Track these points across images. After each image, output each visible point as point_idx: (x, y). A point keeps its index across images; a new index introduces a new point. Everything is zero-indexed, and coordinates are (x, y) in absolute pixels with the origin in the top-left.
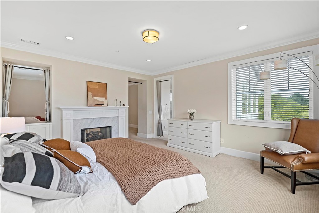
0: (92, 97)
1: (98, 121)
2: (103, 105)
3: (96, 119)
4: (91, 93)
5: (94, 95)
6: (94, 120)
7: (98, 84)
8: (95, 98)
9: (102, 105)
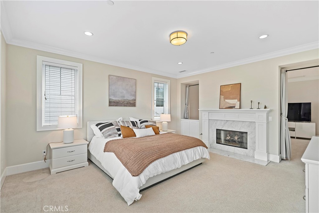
0: (224, 100)
1: (231, 123)
2: (235, 107)
3: (229, 121)
4: (223, 96)
5: (226, 98)
6: (227, 122)
7: (231, 87)
8: (226, 100)
9: (233, 108)
